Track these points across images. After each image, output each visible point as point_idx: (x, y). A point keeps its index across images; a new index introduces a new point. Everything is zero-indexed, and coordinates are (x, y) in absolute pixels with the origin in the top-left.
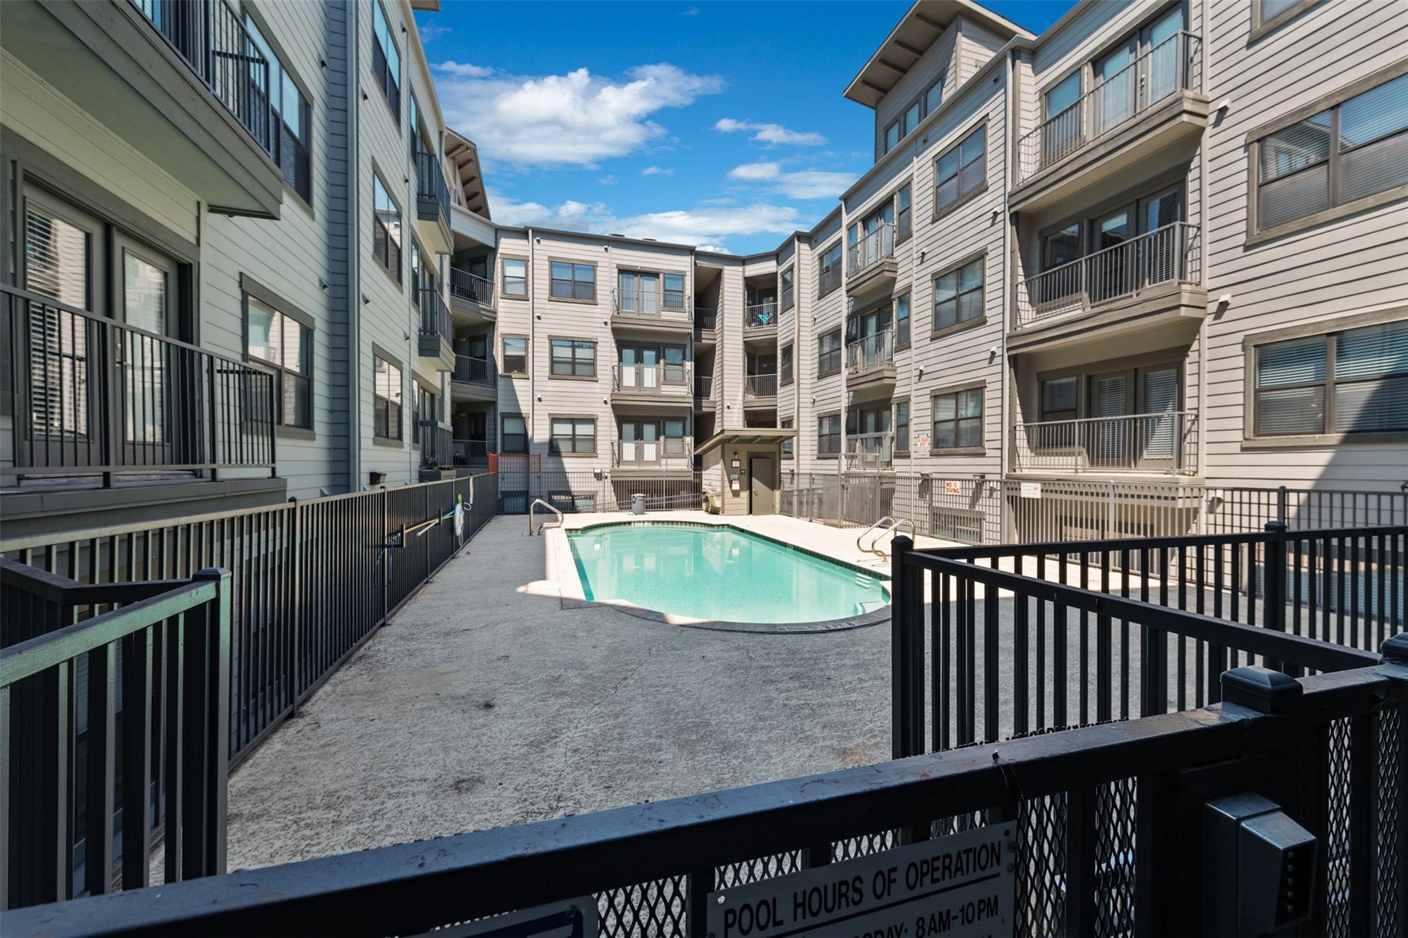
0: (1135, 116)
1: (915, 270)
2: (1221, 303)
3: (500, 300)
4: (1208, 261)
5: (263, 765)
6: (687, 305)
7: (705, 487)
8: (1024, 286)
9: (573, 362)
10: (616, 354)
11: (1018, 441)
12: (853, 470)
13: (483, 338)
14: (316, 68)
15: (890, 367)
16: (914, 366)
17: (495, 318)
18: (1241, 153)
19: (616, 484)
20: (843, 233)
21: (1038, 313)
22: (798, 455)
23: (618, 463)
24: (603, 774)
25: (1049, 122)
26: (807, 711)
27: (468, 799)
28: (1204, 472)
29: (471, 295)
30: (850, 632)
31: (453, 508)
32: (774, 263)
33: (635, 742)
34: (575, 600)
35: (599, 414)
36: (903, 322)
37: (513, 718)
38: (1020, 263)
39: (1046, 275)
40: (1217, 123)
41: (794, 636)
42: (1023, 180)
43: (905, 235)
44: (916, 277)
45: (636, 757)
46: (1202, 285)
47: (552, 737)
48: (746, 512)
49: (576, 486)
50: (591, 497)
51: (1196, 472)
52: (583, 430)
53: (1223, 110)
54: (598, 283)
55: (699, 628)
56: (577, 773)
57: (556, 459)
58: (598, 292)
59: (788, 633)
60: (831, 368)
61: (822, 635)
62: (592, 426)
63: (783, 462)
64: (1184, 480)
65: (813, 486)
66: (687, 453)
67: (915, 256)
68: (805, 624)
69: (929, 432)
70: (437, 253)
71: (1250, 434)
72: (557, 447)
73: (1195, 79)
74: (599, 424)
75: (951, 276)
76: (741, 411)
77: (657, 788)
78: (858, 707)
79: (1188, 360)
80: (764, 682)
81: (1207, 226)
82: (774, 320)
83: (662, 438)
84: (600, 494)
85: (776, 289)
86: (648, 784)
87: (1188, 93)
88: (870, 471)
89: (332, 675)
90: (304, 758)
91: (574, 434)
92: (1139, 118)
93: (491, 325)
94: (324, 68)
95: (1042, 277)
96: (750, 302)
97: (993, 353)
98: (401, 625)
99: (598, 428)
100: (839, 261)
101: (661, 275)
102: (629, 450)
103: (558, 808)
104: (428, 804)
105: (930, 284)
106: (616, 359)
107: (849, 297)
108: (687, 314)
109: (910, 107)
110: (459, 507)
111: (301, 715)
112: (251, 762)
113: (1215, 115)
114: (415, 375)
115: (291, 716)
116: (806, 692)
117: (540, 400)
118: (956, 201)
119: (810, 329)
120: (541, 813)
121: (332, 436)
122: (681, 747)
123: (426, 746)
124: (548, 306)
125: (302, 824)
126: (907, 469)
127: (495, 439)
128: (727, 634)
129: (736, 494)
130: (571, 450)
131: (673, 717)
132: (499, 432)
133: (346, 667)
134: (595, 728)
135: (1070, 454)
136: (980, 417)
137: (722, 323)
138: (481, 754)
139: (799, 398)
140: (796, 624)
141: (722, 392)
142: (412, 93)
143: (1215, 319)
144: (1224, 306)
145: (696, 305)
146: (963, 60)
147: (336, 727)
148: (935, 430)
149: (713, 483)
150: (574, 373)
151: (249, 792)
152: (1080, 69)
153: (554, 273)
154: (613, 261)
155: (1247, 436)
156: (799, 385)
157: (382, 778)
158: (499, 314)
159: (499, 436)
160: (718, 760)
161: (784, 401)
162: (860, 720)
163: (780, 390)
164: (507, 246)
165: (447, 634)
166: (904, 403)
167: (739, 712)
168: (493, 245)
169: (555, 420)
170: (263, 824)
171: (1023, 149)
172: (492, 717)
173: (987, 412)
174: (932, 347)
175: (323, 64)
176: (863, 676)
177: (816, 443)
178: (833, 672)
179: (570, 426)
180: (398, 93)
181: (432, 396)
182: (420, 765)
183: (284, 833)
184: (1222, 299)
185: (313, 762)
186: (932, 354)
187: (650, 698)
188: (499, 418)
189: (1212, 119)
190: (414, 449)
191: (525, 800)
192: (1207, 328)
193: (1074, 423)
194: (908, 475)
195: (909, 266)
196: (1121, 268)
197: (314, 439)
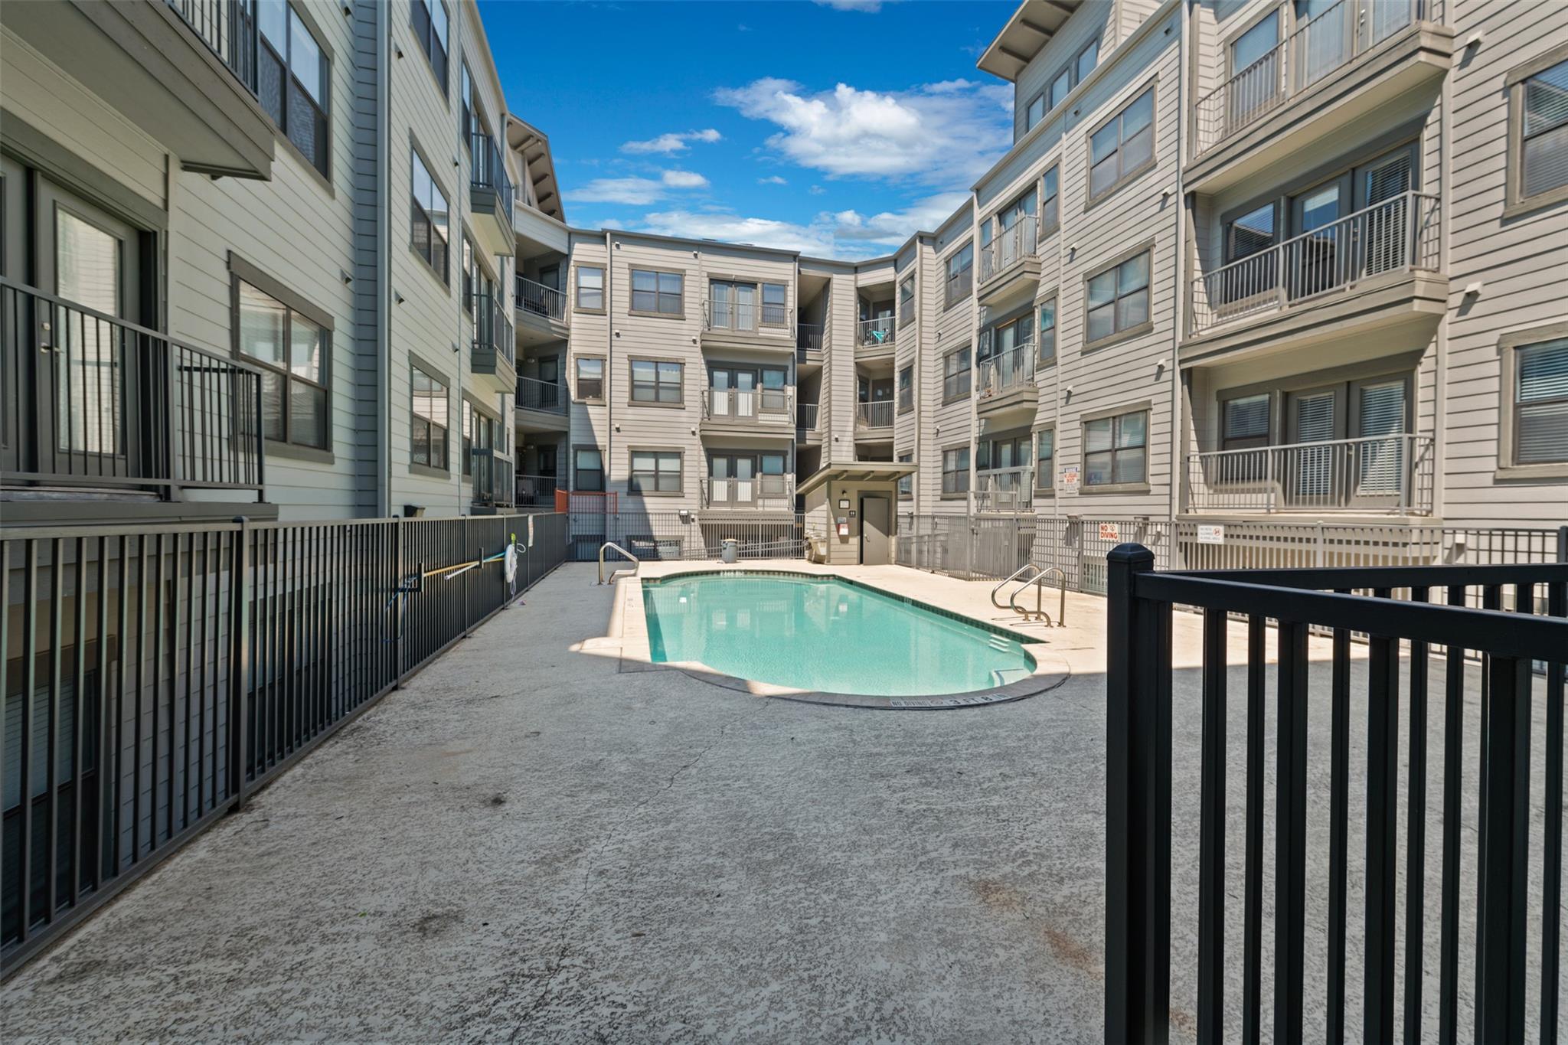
0: (1350, 62)
1: (1063, 270)
2: (1468, 294)
3: (573, 315)
4: (1450, 240)
5: (169, 883)
6: (789, 320)
7: (808, 532)
8: (1202, 284)
9: (657, 386)
10: (706, 377)
11: (1191, 475)
12: (984, 512)
13: (554, 359)
14: (339, 15)
15: (1031, 389)
16: (1061, 386)
17: (568, 336)
18: (1498, 99)
19: (705, 529)
20: (975, 231)
21: (1219, 316)
22: (919, 496)
23: (708, 504)
24: (635, 913)
25: (1237, 78)
26: (931, 821)
27: (435, 948)
28: (1440, 511)
29: (540, 309)
30: (987, 709)
31: (503, 550)
32: (892, 270)
33: (687, 862)
34: (637, 662)
35: (686, 447)
36: (1047, 334)
37: (526, 820)
38: (1196, 255)
39: (1231, 269)
40: (1465, 63)
41: (913, 713)
42: (1202, 152)
43: (1051, 229)
44: (1063, 278)
45: (685, 887)
46: (1442, 272)
47: (572, 851)
48: (856, 561)
49: (659, 530)
50: (677, 542)
51: (1430, 512)
52: (668, 465)
53: (1473, 46)
54: (686, 294)
55: (790, 700)
56: (597, 910)
57: (636, 498)
58: (686, 305)
59: (904, 709)
60: (958, 393)
61: (950, 712)
62: (678, 461)
63: (900, 504)
64: (1415, 521)
65: (936, 532)
66: (788, 493)
67: (1063, 253)
68: (927, 697)
69: (1079, 466)
70: (496, 254)
71: (1507, 461)
72: (638, 485)
73: (1435, 9)
74: (685, 458)
75: (1108, 274)
76: (852, 444)
77: (708, 938)
78: (1003, 816)
79: (1420, 369)
80: (872, 775)
81: (1450, 196)
82: (892, 337)
83: (759, 475)
84: (686, 539)
85: (893, 301)
86: (696, 932)
87: (1426, 25)
88: (1004, 513)
89: (310, 752)
90: (228, 873)
91: (657, 470)
92: (1356, 64)
93: (564, 343)
94: (349, 17)
95: (1226, 271)
96: (864, 317)
97: (1161, 367)
98: (418, 688)
99: (685, 463)
100: (970, 265)
101: (759, 285)
102: (720, 489)
103: (559, 968)
104: (373, 955)
105: (1081, 286)
106: (707, 383)
107: (981, 305)
108: (789, 331)
109: (1057, 77)
110: (510, 549)
111: (249, 809)
112: (155, 877)
113: (1462, 53)
114: (466, 395)
115: (234, 809)
116: (928, 791)
117: (618, 430)
118: (1115, 183)
119: (933, 347)
120: (532, 977)
121: (357, 461)
122: (751, 872)
123: (397, 860)
124: (628, 322)
125: (183, 982)
126: (1051, 510)
127: (567, 475)
128: (825, 709)
129: (844, 540)
130: (653, 488)
131: (743, 825)
132: (571, 467)
133: (331, 742)
134: (635, 839)
135: (1260, 491)
136: (1144, 447)
137: (830, 341)
138: (470, 875)
139: (920, 428)
140: (915, 698)
141: (830, 422)
142: (464, 61)
143: (1458, 315)
144: (1472, 297)
145: (800, 320)
146: (1124, 14)
147: (287, 827)
148: (1086, 464)
149: (818, 527)
150: (657, 399)
151: (132, 926)
152: (1278, 9)
153: (636, 283)
154: (704, 269)
155: (1502, 464)
156: (920, 413)
157: (323, 909)
158: (573, 331)
159: (571, 472)
160: (802, 895)
161: (900, 433)
162: (1007, 837)
163: (897, 419)
164: (582, 252)
165: (469, 702)
166: (1049, 430)
167: (836, 819)
168: (565, 251)
169: (635, 453)
170: (128, 981)
171: (1202, 114)
172: (499, 817)
173: (1152, 439)
174: (1083, 362)
175: (347, 11)
176: (1006, 770)
177: (940, 481)
178: (965, 763)
179: (653, 461)
180: (446, 59)
181: (490, 421)
182: (382, 888)
183: (151, 996)
184: (1470, 288)
185: (238, 879)
186: (1083, 371)
187: (716, 795)
188: (571, 451)
189: (1458, 58)
190: (463, 481)
191: (514, 953)
192: (1448, 327)
193: (1266, 451)
194: (1052, 517)
195: (1056, 266)
196: (1332, 257)
197: (332, 462)
